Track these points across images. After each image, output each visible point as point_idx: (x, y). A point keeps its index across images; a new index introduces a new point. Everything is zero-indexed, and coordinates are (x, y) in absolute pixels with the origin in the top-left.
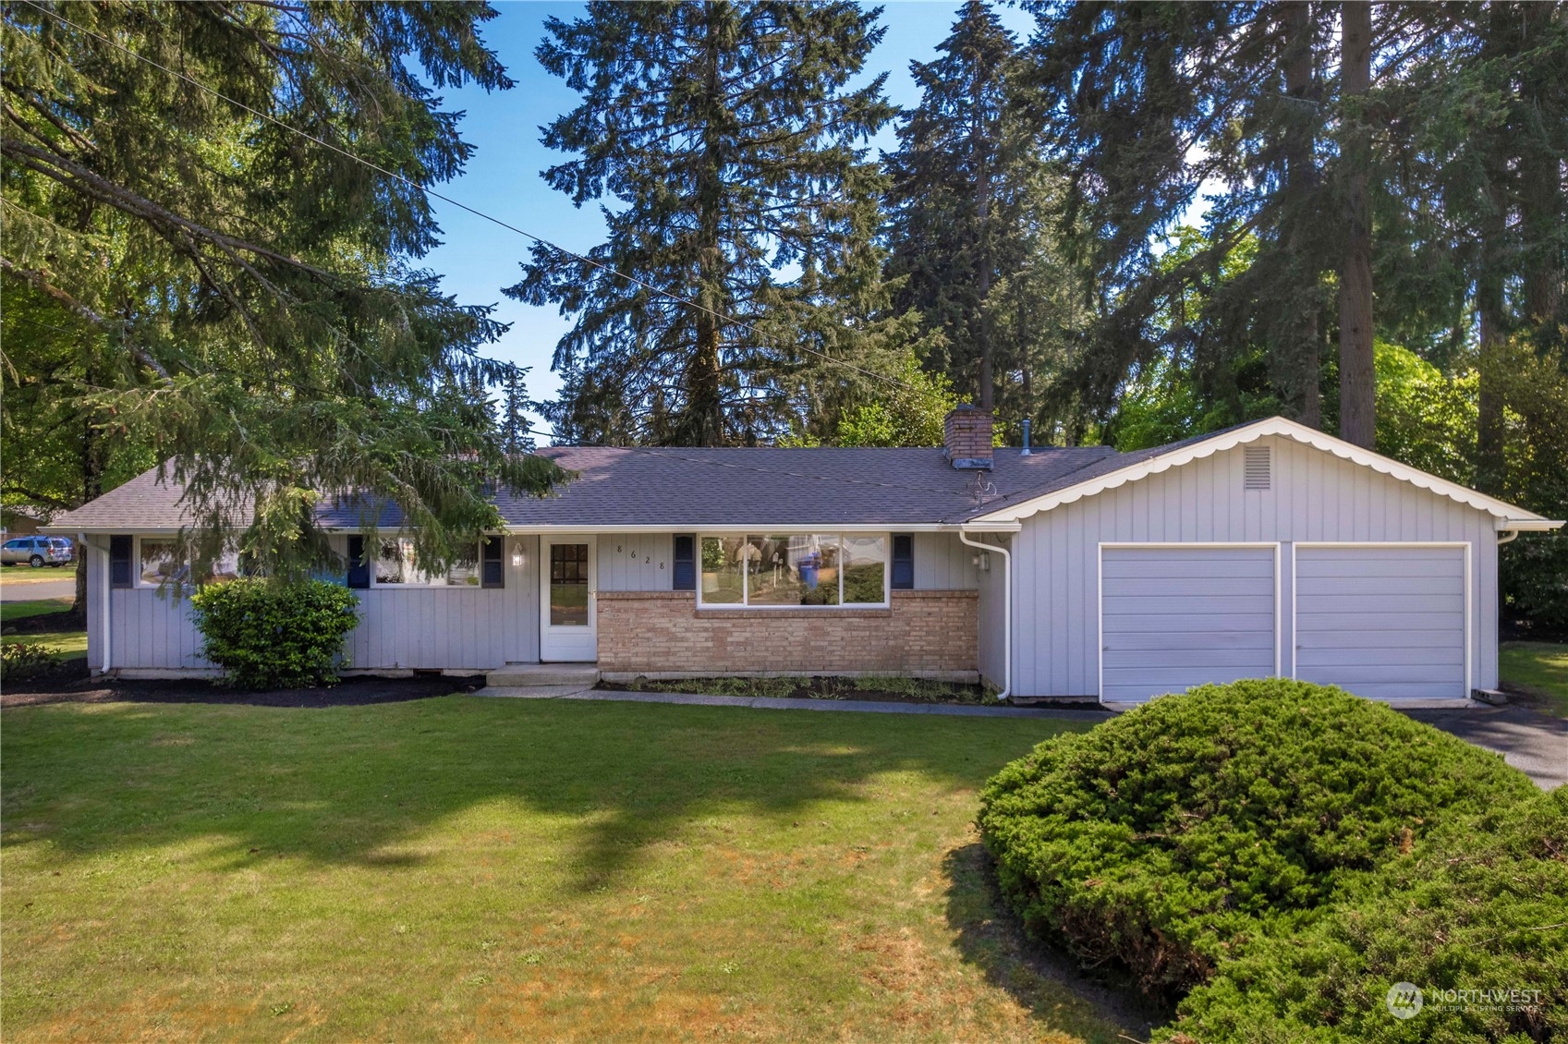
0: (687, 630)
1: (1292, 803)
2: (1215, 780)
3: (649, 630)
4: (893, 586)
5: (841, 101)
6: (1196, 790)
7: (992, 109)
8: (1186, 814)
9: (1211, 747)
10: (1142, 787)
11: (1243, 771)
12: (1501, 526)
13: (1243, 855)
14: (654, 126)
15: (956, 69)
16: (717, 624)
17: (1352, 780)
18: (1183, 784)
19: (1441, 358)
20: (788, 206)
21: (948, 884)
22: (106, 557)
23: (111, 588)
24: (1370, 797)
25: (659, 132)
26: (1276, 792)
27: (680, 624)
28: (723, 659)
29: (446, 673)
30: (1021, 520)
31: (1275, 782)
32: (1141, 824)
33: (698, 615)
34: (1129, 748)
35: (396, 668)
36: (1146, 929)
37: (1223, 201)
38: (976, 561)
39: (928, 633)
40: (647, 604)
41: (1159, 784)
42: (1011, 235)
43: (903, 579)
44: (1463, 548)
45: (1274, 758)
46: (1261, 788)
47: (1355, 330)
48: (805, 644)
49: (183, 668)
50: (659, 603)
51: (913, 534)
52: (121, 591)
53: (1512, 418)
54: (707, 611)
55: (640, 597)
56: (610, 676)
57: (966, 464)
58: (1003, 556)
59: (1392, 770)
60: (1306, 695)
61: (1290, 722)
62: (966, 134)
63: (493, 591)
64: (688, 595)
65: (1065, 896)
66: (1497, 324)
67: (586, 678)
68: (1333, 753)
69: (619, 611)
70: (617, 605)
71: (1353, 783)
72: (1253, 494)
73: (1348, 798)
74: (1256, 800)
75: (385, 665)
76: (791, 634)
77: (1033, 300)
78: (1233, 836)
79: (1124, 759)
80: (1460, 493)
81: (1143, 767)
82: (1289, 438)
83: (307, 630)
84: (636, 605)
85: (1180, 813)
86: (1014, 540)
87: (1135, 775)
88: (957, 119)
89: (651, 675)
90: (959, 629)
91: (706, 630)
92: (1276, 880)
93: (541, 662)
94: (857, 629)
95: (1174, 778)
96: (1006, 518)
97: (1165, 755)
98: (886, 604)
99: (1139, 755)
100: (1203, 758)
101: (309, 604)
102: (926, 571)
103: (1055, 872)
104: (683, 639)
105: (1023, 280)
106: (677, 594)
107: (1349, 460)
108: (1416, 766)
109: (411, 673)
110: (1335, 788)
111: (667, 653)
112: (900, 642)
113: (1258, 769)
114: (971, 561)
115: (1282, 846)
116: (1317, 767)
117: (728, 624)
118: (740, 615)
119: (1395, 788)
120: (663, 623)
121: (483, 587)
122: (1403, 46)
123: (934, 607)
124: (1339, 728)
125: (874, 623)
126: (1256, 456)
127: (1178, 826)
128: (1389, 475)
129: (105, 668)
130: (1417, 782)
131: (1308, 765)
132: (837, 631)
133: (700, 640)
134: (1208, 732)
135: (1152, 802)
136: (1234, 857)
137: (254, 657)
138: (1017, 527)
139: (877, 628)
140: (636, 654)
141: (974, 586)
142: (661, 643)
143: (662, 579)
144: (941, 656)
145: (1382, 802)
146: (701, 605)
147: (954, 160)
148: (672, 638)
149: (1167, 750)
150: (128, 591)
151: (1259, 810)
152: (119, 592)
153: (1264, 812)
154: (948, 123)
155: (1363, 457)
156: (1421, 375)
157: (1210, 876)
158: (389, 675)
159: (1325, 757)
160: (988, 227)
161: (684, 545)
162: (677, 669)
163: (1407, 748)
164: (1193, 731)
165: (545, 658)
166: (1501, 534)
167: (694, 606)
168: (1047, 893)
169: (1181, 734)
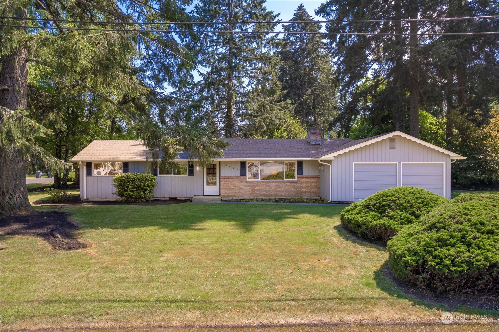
0: (244, 186)
1: (411, 206)
2: (395, 204)
3: (234, 186)
4: (298, 174)
5: (267, 39)
6: (391, 206)
7: (306, 39)
8: (390, 210)
9: (394, 198)
10: (380, 207)
11: (401, 202)
12: (452, 158)
13: (403, 216)
14: (213, 46)
15: (295, 27)
16: (252, 184)
17: (423, 202)
18: (389, 205)
19: (435, 114)
20: (252, 69)
21: (336, 231)
22: (85, 168)
23: (86, 176)
24: (426, 205)
25: (215, 48)
26: (408, 205)
27: (242, 185)
28: (254, 194)
29: (178, 198)
30: (334, 157)
31: (408, 203)
32: (381, 213)
33: (247, 182)
34: (376, 200)
35: (165, 197)
36: (386, 229)
37: (377, 70)
38: (320, 168)
39: (307, 187)
40: (234, 180)
41: (384, 206)
42: (311, 76)
43: (300, 173)
44: (443, 164)
45: (407, 199)
46: (405, 204)
47: (414, 107)
48: (275, 190)
49: (106, 198)
50: (237, 179)
51: (303, 161)
52: (89, 177)
53: (455, 131)
54: (250, 181)
55: (232, 178)
56: (224, 199)
57: (314, 143)
58: (329, 166)
59: (430, 200)
60: (412, 188)
61: (410, 193)
62: (298, 46)
63: (191, 177)
64: (245, 177)
65: (367, 226)
66: (451, 106)
67: (219, 199)
68: (419, 197)
69: (226, 181)
70: (226, 180)
71: (423, 203)
72: (391, 150)
73: (422, 205)
74: (405, 206)
75: (162, 196)
76: (271, 187)
77: (317, 96)
78: (400, 213)
79: (375, 202)
80: (442, 150)
81: (380, 203)
82: (400, 136)
83: (145, 186)
84: (231, 180)
85: (389, 210)
86: (332, 162)
87: (378, 205)
88: (295, 42)
89: (235, 198)
90: (315, 186)
91: (249, 186)
92: (409, 219)
93: (204, 195)
94: (288, 186)
95: (387, 204)
96: (330, 156)
97: (384, 200)
98: (296, 179)
99: (379, 201)
100: (392, 200)
101: (146, 180)
102: (306, 171)
103: (365, 222)
104: (243, 189)
105: (315, 90)
106: (242, 177)
107: (415, 142)
108: (435, 199)
109: (169, 199)
110: (419, 203)
111: (239, 192)
112: (300, 189)
113: (404, 201)
114: (318, 168)
115: (410, 214)
116: (416, 200)
117: (255, 185)
118: (258, 182)
119: (431, 203)
120: (238, 184)
121: (189, 175)
122: (425, 29)
123: (308, 180)
124: (419, 193)
125: (293, 184)
126: (392, 141)
127: (389, 213)
128: (425, 145)
129: (85, 198)
130: (435, 202)
131: (414, 200)
132: (283, 186)
133: (248, 189)
134: (393, 196)
135: (382, 209)
136: (401, 216)
137: (132, 193)
138: (333, 158)
139: (294, 186)
140: (231, 193)
141: (319, 174)
142: (237, 190)
143: (238, 173)
144: (310, 193)
145: (428, 205)
146: (248, 180)
147: (294, 54)
148: (240, 188)
149: (384, 199)
150: (91, 177)
151: (405, 208)
152: (88, 177)
153: (406, 209)
154: (292, 43)
155: (418, 141)
156: (431, 119)
157: (397, 220)
158: (163, 199)
159: (417, 198)
160: (305, 73)
161: (243, 164)
162: (242, 197)
163: (433, 196)
164: (389, 196)
165: (205, 194)
166: (452, 160)
167: (246, 180)
168: (363, 226)
169: (387, 196)
